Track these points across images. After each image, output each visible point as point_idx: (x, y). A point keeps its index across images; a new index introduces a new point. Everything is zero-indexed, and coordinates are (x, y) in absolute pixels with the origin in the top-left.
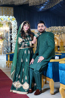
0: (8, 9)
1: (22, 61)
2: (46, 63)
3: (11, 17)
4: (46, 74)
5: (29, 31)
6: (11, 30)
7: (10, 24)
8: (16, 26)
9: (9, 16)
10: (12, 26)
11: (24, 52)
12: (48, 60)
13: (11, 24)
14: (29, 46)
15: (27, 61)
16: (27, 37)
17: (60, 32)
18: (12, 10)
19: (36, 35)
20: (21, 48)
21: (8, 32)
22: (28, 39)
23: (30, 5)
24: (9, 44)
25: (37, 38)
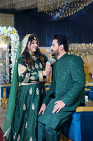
0: (6, 17)
1: (24, 109)
3: (10, 29)
6: (10, 47)
7: (8, 39)
9: (8, 27)
10: (12, 42)
11: (28, 92)
13: (11, 40)
14: (37, 80)
15: (33, 108)
18: (11, 18)
19: (51, 60)
20: (23, 84)
21: (5, 51)
22: (37, 66)
23: (39, 11)
24: (7, 69)
25: (52, 65)
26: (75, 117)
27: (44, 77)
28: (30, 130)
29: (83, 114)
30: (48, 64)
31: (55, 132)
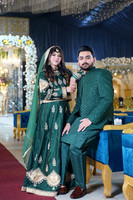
1: (46, 128)
2: (95, 132)
3: (24, 38)
4: (95, 154)
5: (61, 67)
6: (24, 63)
7: (21, 51)
8: (35, 56)
9: (21, 36)
10: (27, 56)
11: (51, 110)
12: (99, 127)
13: (24, 52)
14: (61, 97)
16: (57, 78)
17: (124, 70)
18: (25, 23)
20: (45, 101)
21: (17, 68)
22: (60, 82)
23: (62, 14)
24: (21, 93)
25: (77, 81)
26: (102, 136)
27: (68, 94)
28: (53, 150)
29: (111, 133)
30: (73, 80)
31: (80, 152)
